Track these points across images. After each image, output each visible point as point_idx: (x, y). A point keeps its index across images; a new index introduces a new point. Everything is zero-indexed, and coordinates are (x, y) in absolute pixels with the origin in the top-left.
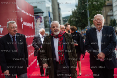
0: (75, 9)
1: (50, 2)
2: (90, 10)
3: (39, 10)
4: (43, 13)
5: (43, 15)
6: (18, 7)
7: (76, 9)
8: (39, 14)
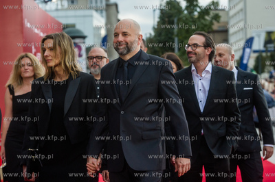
0: (150, 34)
1: (102, 16)
2: (180, 38)
3: (78, 31)
4: (84, 37)
5: (84, 43)
6: (28, 22)
7: (153, 34)
8: (77, 41)
